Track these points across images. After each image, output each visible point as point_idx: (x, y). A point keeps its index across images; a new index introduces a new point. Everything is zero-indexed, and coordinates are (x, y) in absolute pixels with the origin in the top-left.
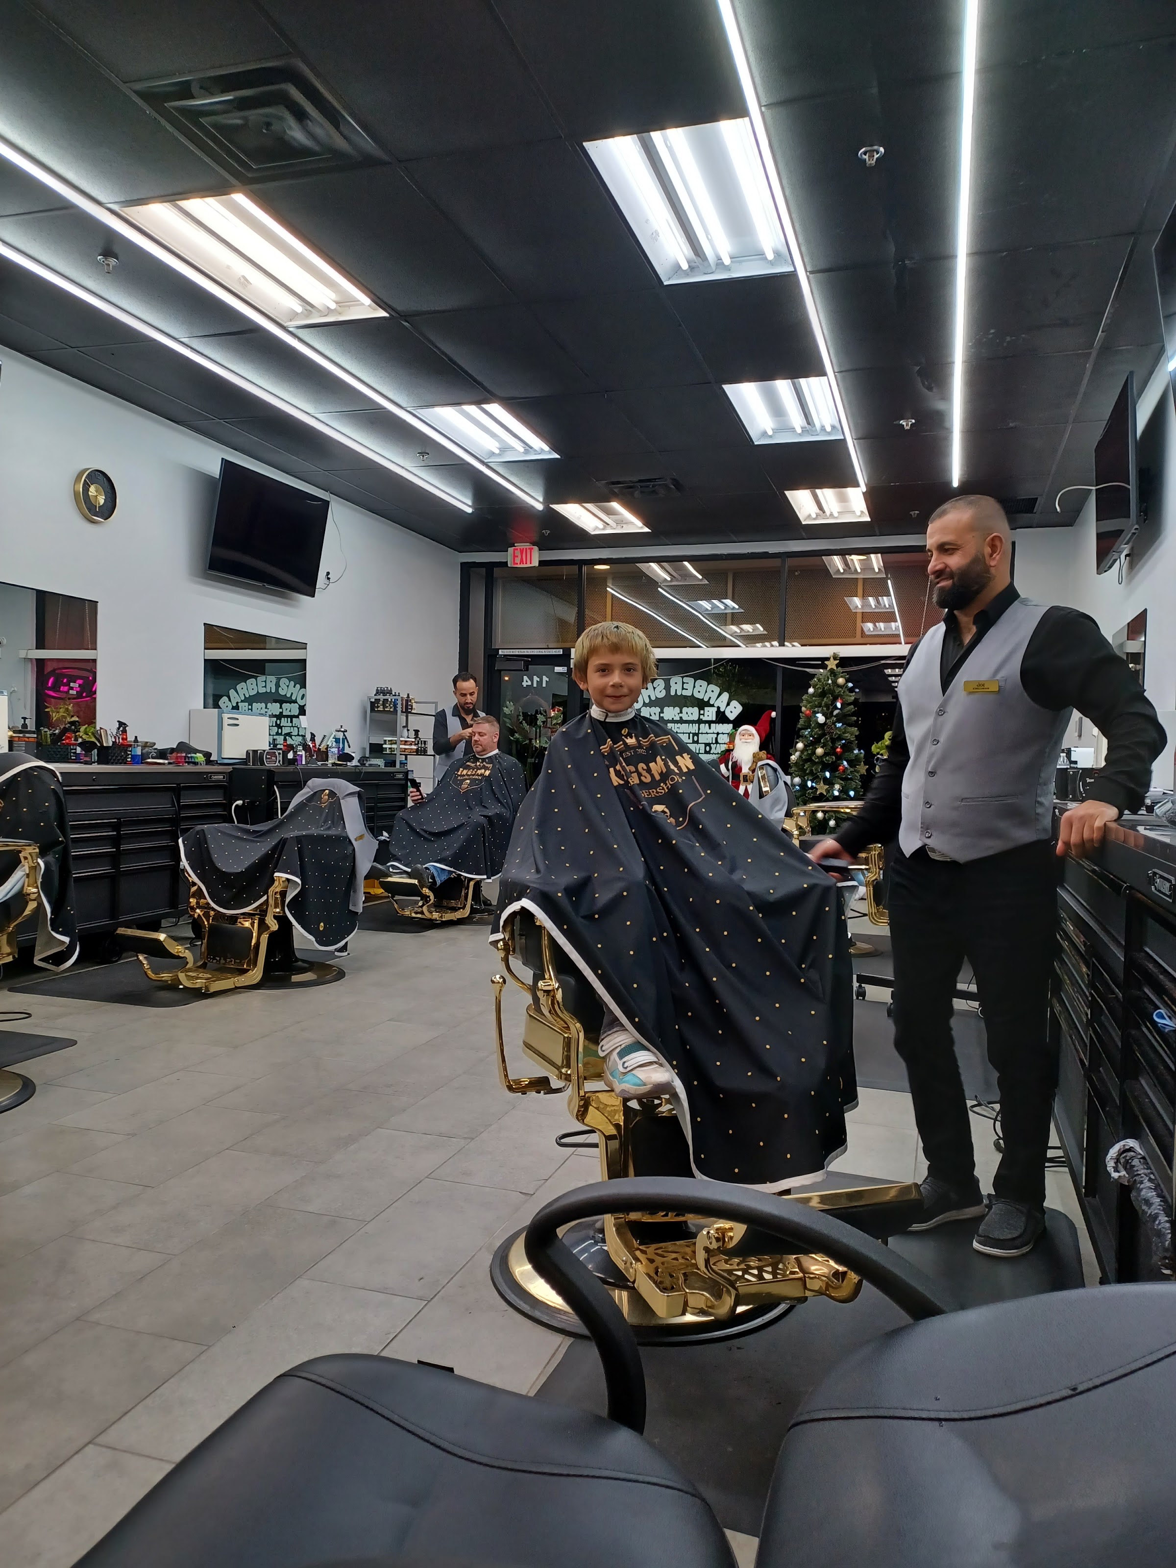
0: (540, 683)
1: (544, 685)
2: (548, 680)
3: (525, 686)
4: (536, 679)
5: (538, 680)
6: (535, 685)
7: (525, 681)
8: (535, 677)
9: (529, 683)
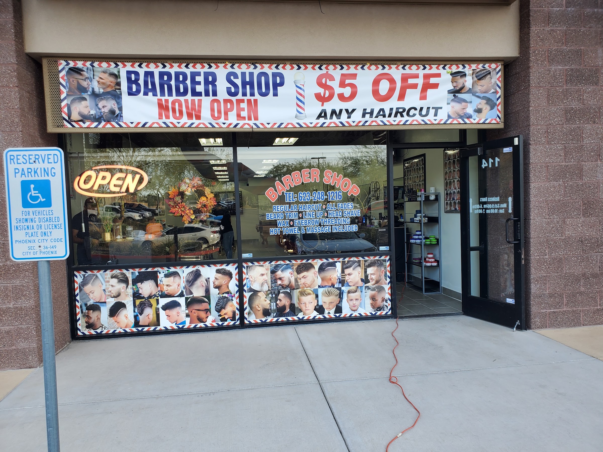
0: (493, 164)
1: (497, 165)
2: (499, 160)
3: (484, 168)
4: (491, 160)
5: (492, 161)
6: (490, 166)
7: (483, 163)
8: (490, 159)
9: (486, 165)
